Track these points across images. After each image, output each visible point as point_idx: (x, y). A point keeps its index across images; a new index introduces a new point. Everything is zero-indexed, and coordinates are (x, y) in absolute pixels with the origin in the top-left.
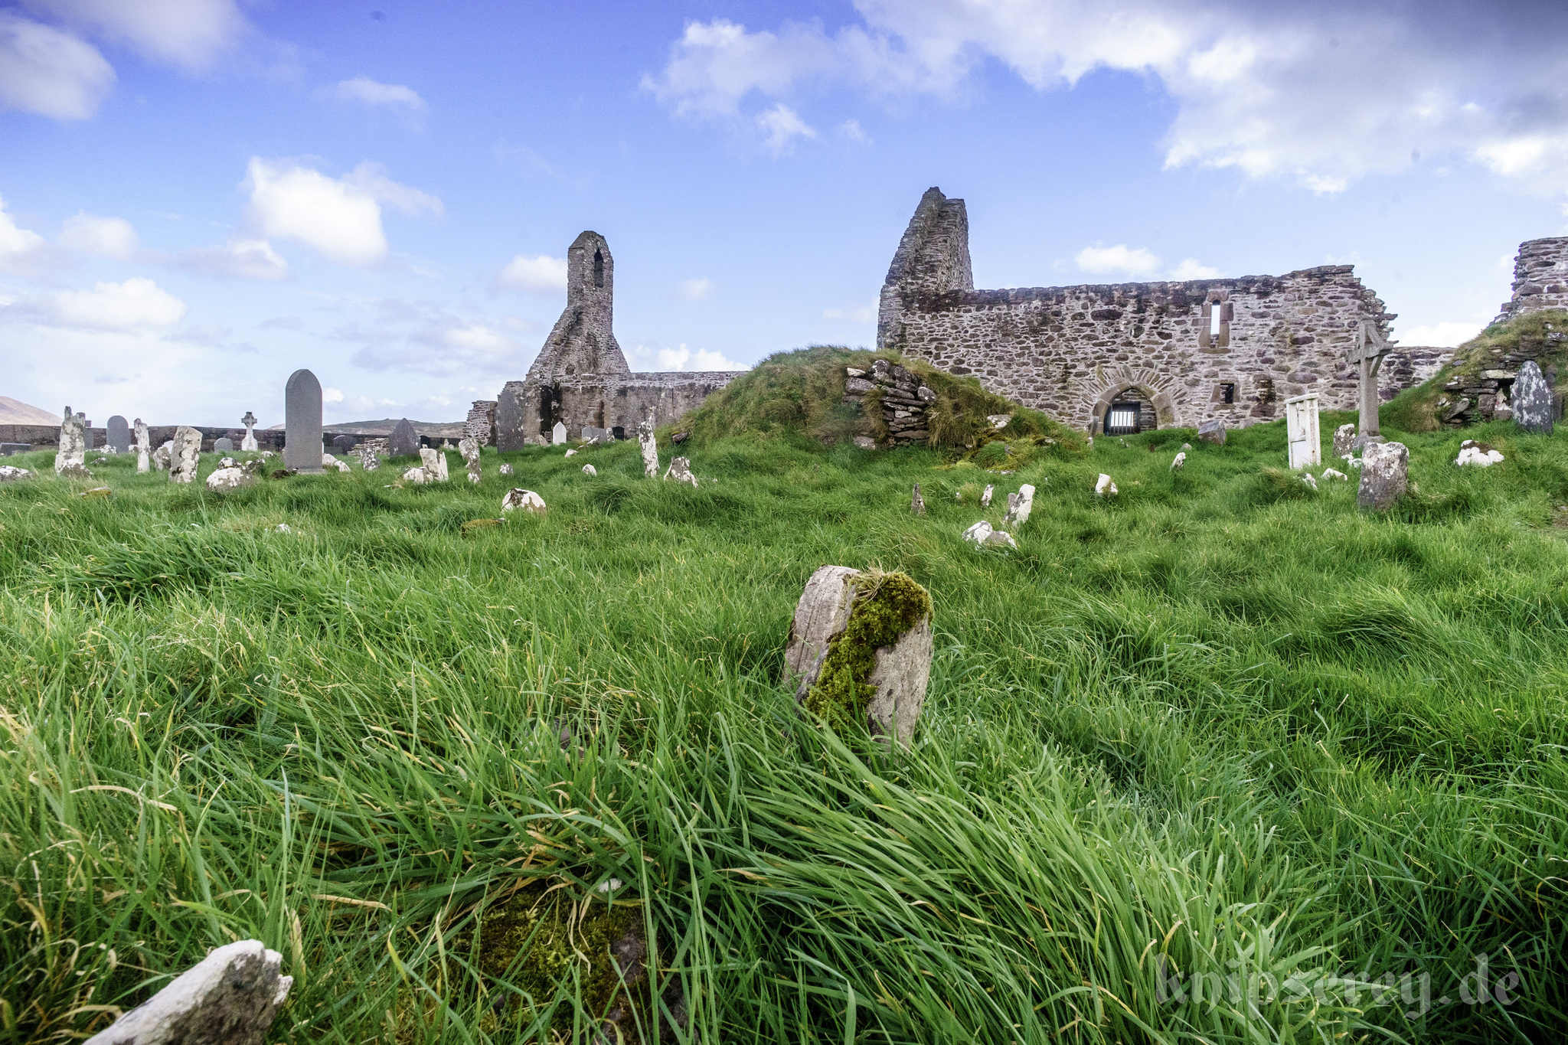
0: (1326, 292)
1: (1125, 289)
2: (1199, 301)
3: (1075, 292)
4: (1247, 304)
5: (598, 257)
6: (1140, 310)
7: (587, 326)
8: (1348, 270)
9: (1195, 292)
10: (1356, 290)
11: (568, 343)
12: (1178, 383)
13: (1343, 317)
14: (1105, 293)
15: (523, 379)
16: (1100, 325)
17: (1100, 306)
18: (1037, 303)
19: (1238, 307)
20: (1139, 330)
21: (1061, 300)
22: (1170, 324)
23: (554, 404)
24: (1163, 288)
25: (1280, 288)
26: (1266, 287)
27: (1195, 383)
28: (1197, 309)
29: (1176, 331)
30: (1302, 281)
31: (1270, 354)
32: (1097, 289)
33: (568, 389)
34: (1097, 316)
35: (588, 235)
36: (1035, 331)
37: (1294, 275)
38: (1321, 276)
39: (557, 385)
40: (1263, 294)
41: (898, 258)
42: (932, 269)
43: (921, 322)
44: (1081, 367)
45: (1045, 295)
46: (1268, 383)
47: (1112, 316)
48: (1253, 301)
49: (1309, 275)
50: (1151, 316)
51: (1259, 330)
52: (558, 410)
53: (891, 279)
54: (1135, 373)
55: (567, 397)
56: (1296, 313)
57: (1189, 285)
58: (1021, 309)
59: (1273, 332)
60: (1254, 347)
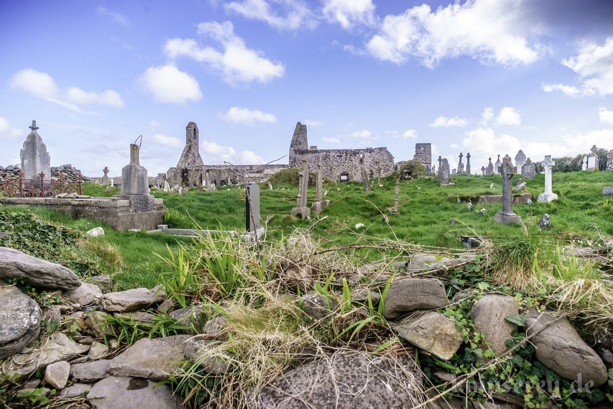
0: (382, 152)
1: (343, 150)
2: (358, 153)
3: (333, 151)
4: (367, 154)
5: (195, 130)
6: (346, 155)
7: (193, 151)
8: (386, 148)
9: (357, 152)
10: (388, 152)
11: (188, 156)
12: (354, 171)
13: (385, 158)
14: (339, 151)
15: (176, 167)
16: (338, 158)
17: (338, 154)
18: (325, 153)
19: (365, 155)
20: (346, 159)
21: (330, 152)
22: (352, 158)
23: (185, 174)
24: (351, 151)
25: (373, 152)
26: (370, 151)
27: (358, 171)
28: (357, 155)
29: (354, 160)
30: (377, 150)
31: (372, 165)
32: (337, 150)
33: (190, 170)
34: (337, 156)
35: (191, 123)
36: (324, 159)
37: (376, 149)
38: (381, 149)
39: (186, 169)
40: (370, 152)
41: (293, 141)
42: (300, 144)
43: (299, 157)
44: (334, 167)
45: (326, 151)
46: (372, 171)
47: (340, 156)
48: (368, 154)
49: (379, 149)
50: (348, 156)
51: (370, 160)
52: (186, 176)
53: (292, 146)
54: (346, 169)
55: (190, 172)
56: (376, 157)
57: (356, 150)
58: (321, 154)
59: (372, 160)
60: (369, 164)
